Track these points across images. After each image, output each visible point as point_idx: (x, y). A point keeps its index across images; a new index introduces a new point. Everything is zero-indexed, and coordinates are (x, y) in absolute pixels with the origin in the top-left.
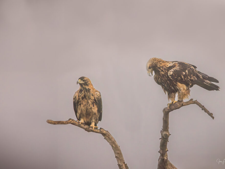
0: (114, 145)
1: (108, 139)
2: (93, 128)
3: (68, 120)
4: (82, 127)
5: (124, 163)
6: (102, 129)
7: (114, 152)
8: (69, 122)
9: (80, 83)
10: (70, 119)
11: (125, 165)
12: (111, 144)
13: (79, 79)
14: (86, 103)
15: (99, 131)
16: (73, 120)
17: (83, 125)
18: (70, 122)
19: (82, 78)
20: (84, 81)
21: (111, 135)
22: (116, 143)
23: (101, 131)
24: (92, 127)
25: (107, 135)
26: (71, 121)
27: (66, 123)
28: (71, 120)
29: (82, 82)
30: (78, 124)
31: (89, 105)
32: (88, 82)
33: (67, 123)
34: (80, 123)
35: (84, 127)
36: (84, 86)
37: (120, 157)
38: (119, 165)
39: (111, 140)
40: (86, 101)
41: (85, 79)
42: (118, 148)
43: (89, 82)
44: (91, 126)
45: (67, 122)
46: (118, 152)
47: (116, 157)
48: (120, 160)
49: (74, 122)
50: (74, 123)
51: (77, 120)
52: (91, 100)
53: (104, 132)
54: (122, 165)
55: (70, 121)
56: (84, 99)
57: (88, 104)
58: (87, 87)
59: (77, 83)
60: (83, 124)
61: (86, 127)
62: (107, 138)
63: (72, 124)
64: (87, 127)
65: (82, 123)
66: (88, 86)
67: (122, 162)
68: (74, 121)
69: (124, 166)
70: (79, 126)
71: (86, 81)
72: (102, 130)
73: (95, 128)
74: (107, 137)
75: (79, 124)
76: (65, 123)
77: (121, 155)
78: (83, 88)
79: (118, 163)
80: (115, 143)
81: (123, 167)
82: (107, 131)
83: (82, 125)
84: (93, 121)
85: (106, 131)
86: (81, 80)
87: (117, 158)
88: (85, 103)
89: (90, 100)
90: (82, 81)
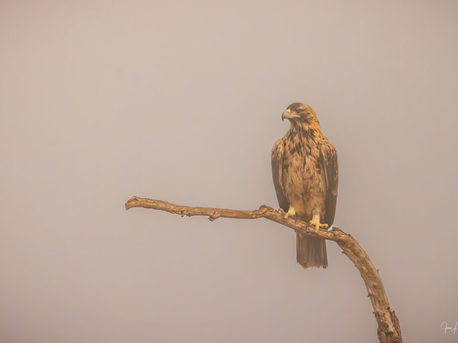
0: (364, 268)
1: (352, 253)
2: (317, 228)
3: (258, 209)
4: (290, 226)
5: (388, 309)
6: (337, 231)
7: (366, 285)
8: (261, 213)
9: (290, 117)
10: (262, 206)
11: (391, 313)
12: (358, 264)
13: (288, 109)
14: (299, 162)
15: (329, 235)
16: (269, 208)
17: (294, 221)
18: (263, 213)
19: (294, 107)
20: (298, 112)
21: (358, 243)
22: (369, 262)
23: (335, 235)
24: (314, 226)
25: (350, 245)
26: (266, 212)
27: (254, 216)
28: (266, 209)
29: (294, 115)
30: (280, 218)
31: (309, 170)
32: (309, 114)
33: (256, 215)
34: (286, 217)
35: (295, 226)
36: (299, 124)
37: (379, 295)
38: (377, 314)
39: (358, 256)
40: (299, 157)
41: (301, 108)
42: (374, 275)
43: (311, 115)
44: (312, 222)
45: (257, 213)
46: (375, 284)
47: (370, 295)
48: (379, 302)
49: (273, 213)
50: (273, 215)
51: (279, 210)
52: (313, 158)
53: (343, 237)
54: (384, 314)
55: (264, 211)
56: (296, 153)
57: (304, 167)
58: (307, 127)
59: (283, 118)
60: (293, 219)
61: (300, 224)
62: (349, 250)
63: (268, 217)
64: (303, 225)
65: (290, 216)
66: (309, 123)
67: (385, 308)
68: (271, 210)
69: (388, 316)
70: (284, 222)
71: (304, 112)
72: (337, 233)
73: (320, 227)
74: (349, 248)
75: (284, 219)
76: (252, 215)
77: (381, 291)
78: (298, 129)
79: (375, 308)
80: (367, 263)
81: (385, 318)
82: (349, 235)
83: (290, 220)
84: (316, 213)
85: (346, 234)
86: (291, 110)
87: (372, 297)
88: (297, 161)
89: (310, 157)
90: (295, 112)
